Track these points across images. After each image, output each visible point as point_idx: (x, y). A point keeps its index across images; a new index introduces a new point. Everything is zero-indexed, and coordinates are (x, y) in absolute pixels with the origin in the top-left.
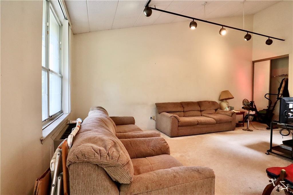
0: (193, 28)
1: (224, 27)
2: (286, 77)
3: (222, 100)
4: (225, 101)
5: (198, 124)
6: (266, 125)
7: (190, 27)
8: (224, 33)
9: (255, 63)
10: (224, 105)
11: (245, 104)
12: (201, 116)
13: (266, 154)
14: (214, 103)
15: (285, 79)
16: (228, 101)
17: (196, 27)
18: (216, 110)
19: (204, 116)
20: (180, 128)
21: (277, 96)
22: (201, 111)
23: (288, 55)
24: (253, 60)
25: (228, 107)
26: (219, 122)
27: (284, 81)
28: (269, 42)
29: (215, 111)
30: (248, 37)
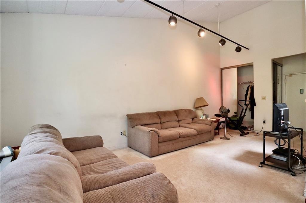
0: (173, 23)
1: (202, 28)
2: (251, 84)
3: (197, 108)
4: (200, 109)
5: (181, 136)
6: (238, 131)
7: (169, 22)
8: (202, 34)
9: (223, 70)
10: (199, 113)
11: (222, 112)
12: (179, 127)
13: (259, 166)
14: (190, 111)
15: (249, 86)
16: (203, 108)
17: (176, 24)
18: (193, 119)
19: (182, 127)
20: (160, 144)
21: (244, 102)
22: (178, 121)
23: (253, 63)
24: (221, 68)
25: (204, 115)
26: (200, 133)
27: (249, 88)
28: (238, 50)
29: (192, 120)
30: (223, 42)
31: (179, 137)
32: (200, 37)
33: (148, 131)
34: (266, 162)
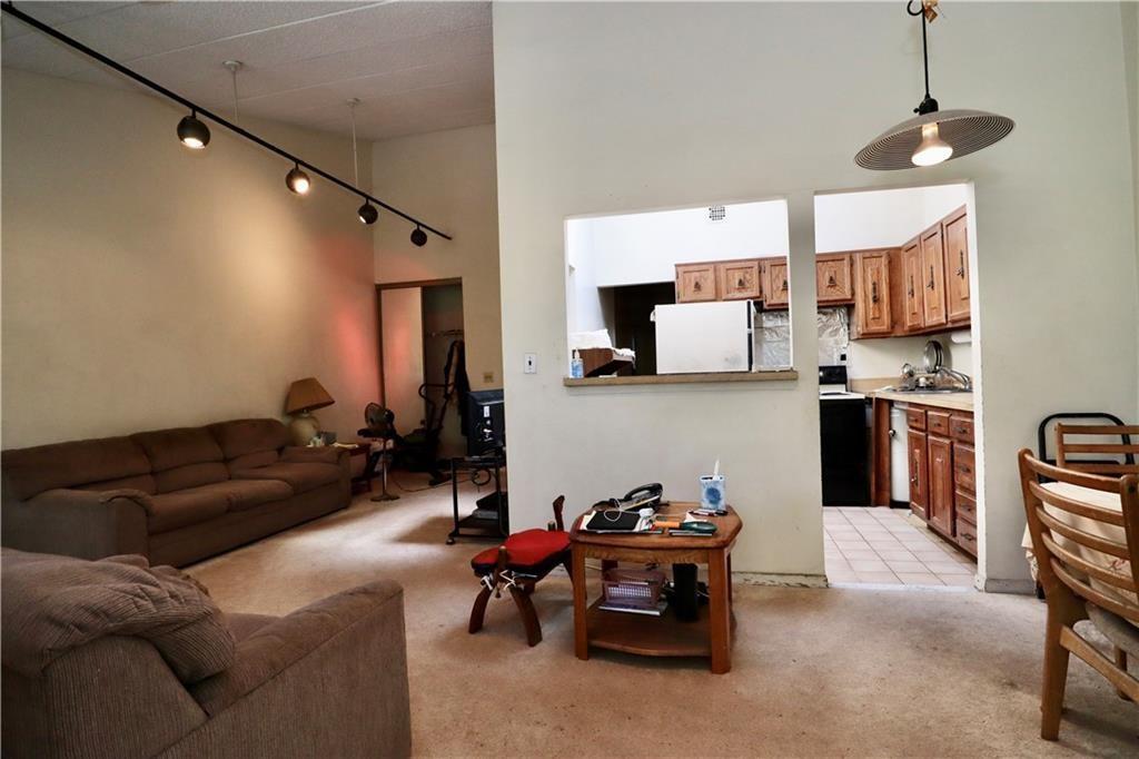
0: (193, 143)
1: (301, 167)
2: (459, 338)
3: (295, 414)
4: (306, 415)
5: (234, 507)
7: (182, 136)
8: (302, 186)
9: (383, 292)
10: (306, 428)
11: (372, 420)
12: (230, 479)
13: (448, 543)
14: (267, 425)
15: (455, 342)
16: (316, 413)
17: (205, 143)
18: (280, 450)
19: (241, 478)
20: (156, 541)
21: (443, 389)
22: (226, 461)
23: (460, 278)
24: (377, 282)
25: (319, 436)
26: (301, 489)
27: (455, 349)
28: (419, 238)
29: (276, 453)
30: (370, 214)
31: (228, 511)
32: (296, 192)
33: (101, 500)
34: (462, 531)
